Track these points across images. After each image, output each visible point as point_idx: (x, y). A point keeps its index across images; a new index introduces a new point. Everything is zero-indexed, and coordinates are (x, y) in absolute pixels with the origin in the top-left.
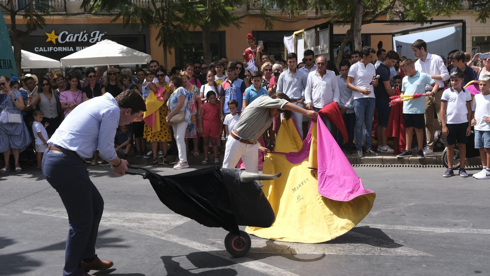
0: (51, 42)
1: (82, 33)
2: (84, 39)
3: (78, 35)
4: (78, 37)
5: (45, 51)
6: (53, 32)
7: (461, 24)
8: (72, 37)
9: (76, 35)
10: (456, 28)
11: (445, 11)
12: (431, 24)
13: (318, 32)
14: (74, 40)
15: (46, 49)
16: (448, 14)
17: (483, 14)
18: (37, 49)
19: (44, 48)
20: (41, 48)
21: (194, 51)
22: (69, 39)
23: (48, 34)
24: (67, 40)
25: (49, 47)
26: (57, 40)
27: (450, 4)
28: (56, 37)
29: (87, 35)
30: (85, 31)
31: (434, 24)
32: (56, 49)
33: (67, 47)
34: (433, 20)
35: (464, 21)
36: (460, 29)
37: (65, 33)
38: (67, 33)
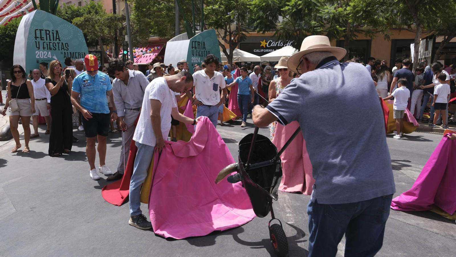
0: (263, 46)
1: (280, 41)
2: (281, 45)
3: (278, 42)
4: (278, 44)
5: (259, 51)
6: (264, 41)
8: (274, 44)
9: (276, 43)
13: (428, 41)
14: (276, 45)
15: (260, 51)
18: (255, 51)
19: (259, 50)
20: (257, 50)
21: (349, 53)
22: (273, 45)
23: (261, 42)
24: (272, 45)
25: (262, 49)
26: (266, 45)
28: (266, 43)
29: (283, 42)
30: (282, 40)
32: (265, 51)
33: (271, 49)
37: (271, 41)
38: (272, 41)
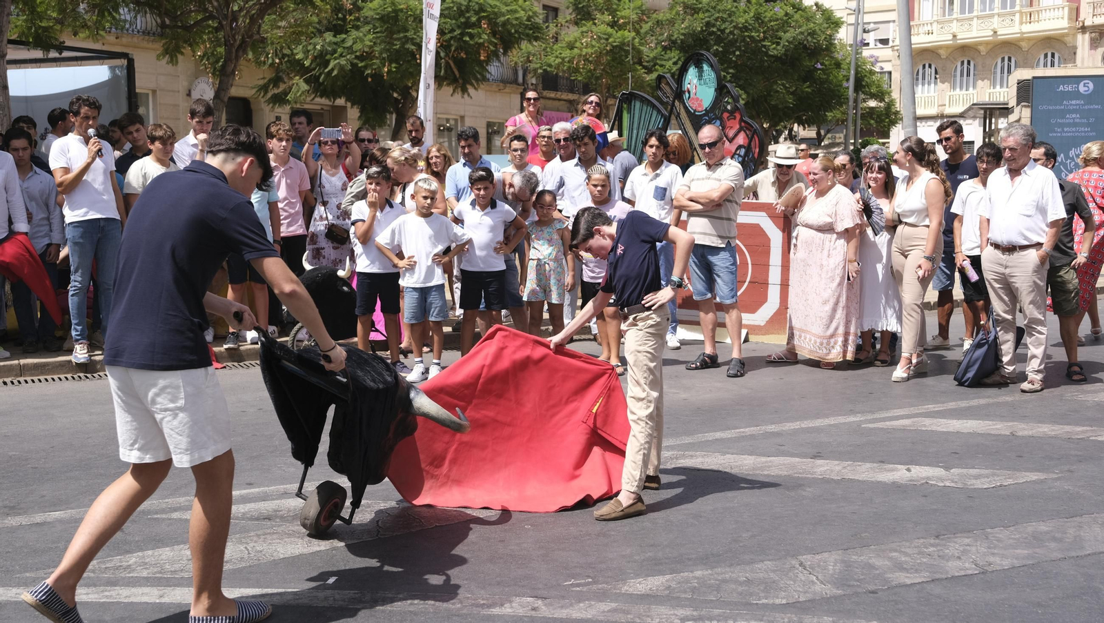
7: (124, 62)
10: (112, 69)
11: (89, 28)
12: (60, 54)
16: (95, 37)
17: (172, 46)
27: (101, 14)
31: (66, 54)
34: (65, 45)
35: (130, 56)
36: (120, 73)
